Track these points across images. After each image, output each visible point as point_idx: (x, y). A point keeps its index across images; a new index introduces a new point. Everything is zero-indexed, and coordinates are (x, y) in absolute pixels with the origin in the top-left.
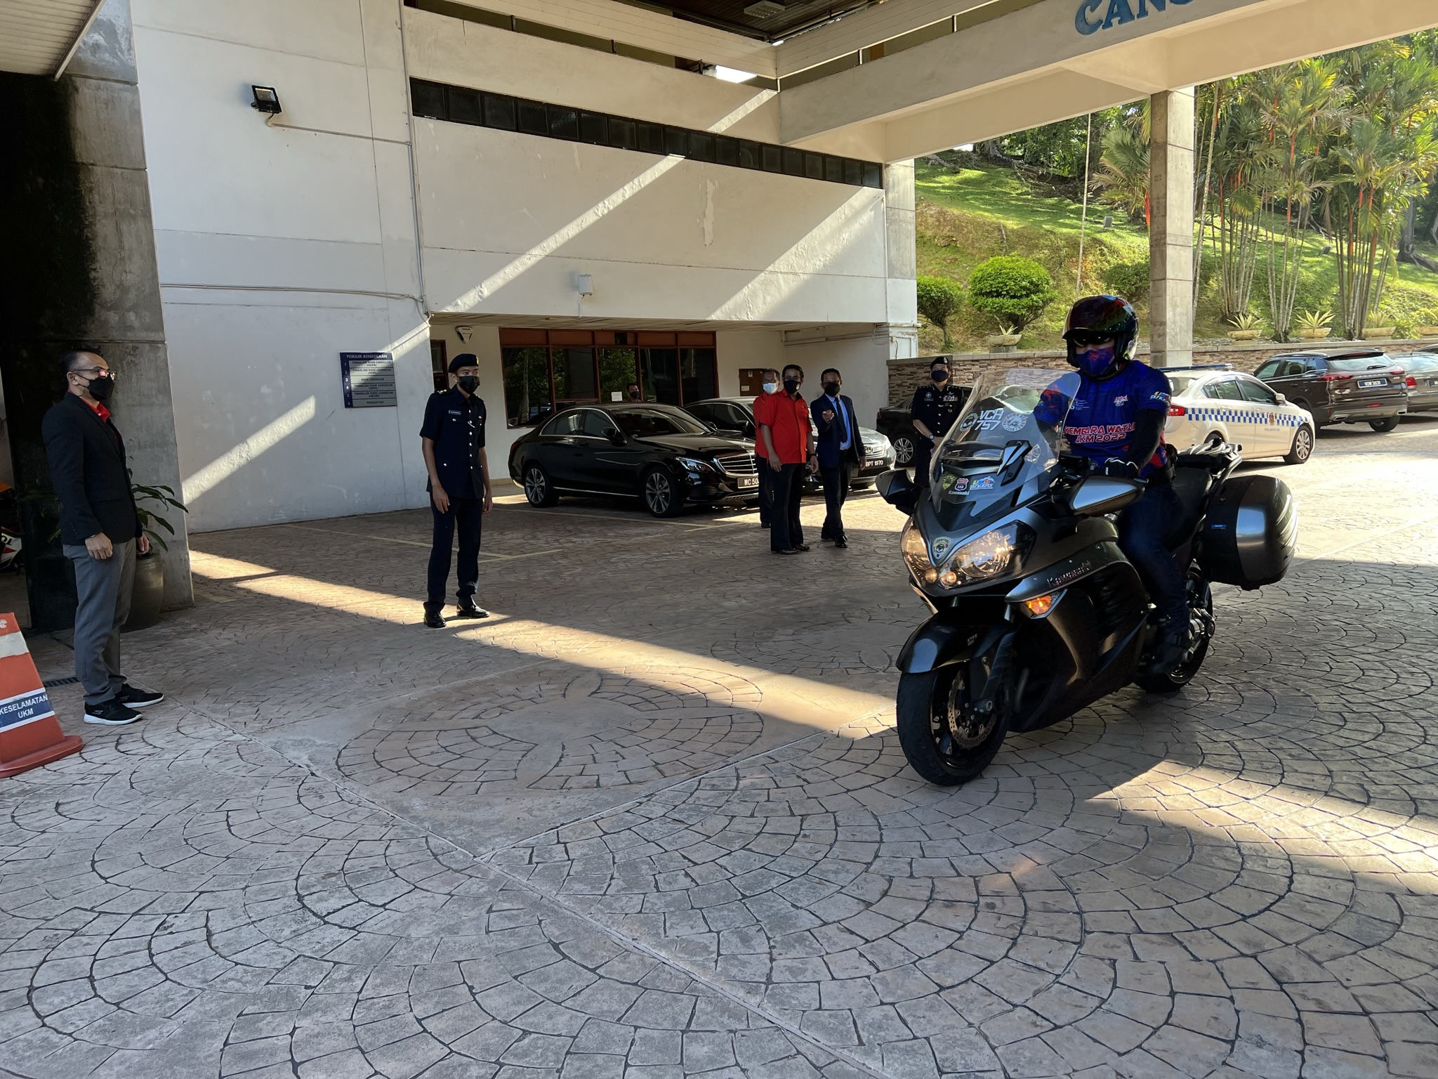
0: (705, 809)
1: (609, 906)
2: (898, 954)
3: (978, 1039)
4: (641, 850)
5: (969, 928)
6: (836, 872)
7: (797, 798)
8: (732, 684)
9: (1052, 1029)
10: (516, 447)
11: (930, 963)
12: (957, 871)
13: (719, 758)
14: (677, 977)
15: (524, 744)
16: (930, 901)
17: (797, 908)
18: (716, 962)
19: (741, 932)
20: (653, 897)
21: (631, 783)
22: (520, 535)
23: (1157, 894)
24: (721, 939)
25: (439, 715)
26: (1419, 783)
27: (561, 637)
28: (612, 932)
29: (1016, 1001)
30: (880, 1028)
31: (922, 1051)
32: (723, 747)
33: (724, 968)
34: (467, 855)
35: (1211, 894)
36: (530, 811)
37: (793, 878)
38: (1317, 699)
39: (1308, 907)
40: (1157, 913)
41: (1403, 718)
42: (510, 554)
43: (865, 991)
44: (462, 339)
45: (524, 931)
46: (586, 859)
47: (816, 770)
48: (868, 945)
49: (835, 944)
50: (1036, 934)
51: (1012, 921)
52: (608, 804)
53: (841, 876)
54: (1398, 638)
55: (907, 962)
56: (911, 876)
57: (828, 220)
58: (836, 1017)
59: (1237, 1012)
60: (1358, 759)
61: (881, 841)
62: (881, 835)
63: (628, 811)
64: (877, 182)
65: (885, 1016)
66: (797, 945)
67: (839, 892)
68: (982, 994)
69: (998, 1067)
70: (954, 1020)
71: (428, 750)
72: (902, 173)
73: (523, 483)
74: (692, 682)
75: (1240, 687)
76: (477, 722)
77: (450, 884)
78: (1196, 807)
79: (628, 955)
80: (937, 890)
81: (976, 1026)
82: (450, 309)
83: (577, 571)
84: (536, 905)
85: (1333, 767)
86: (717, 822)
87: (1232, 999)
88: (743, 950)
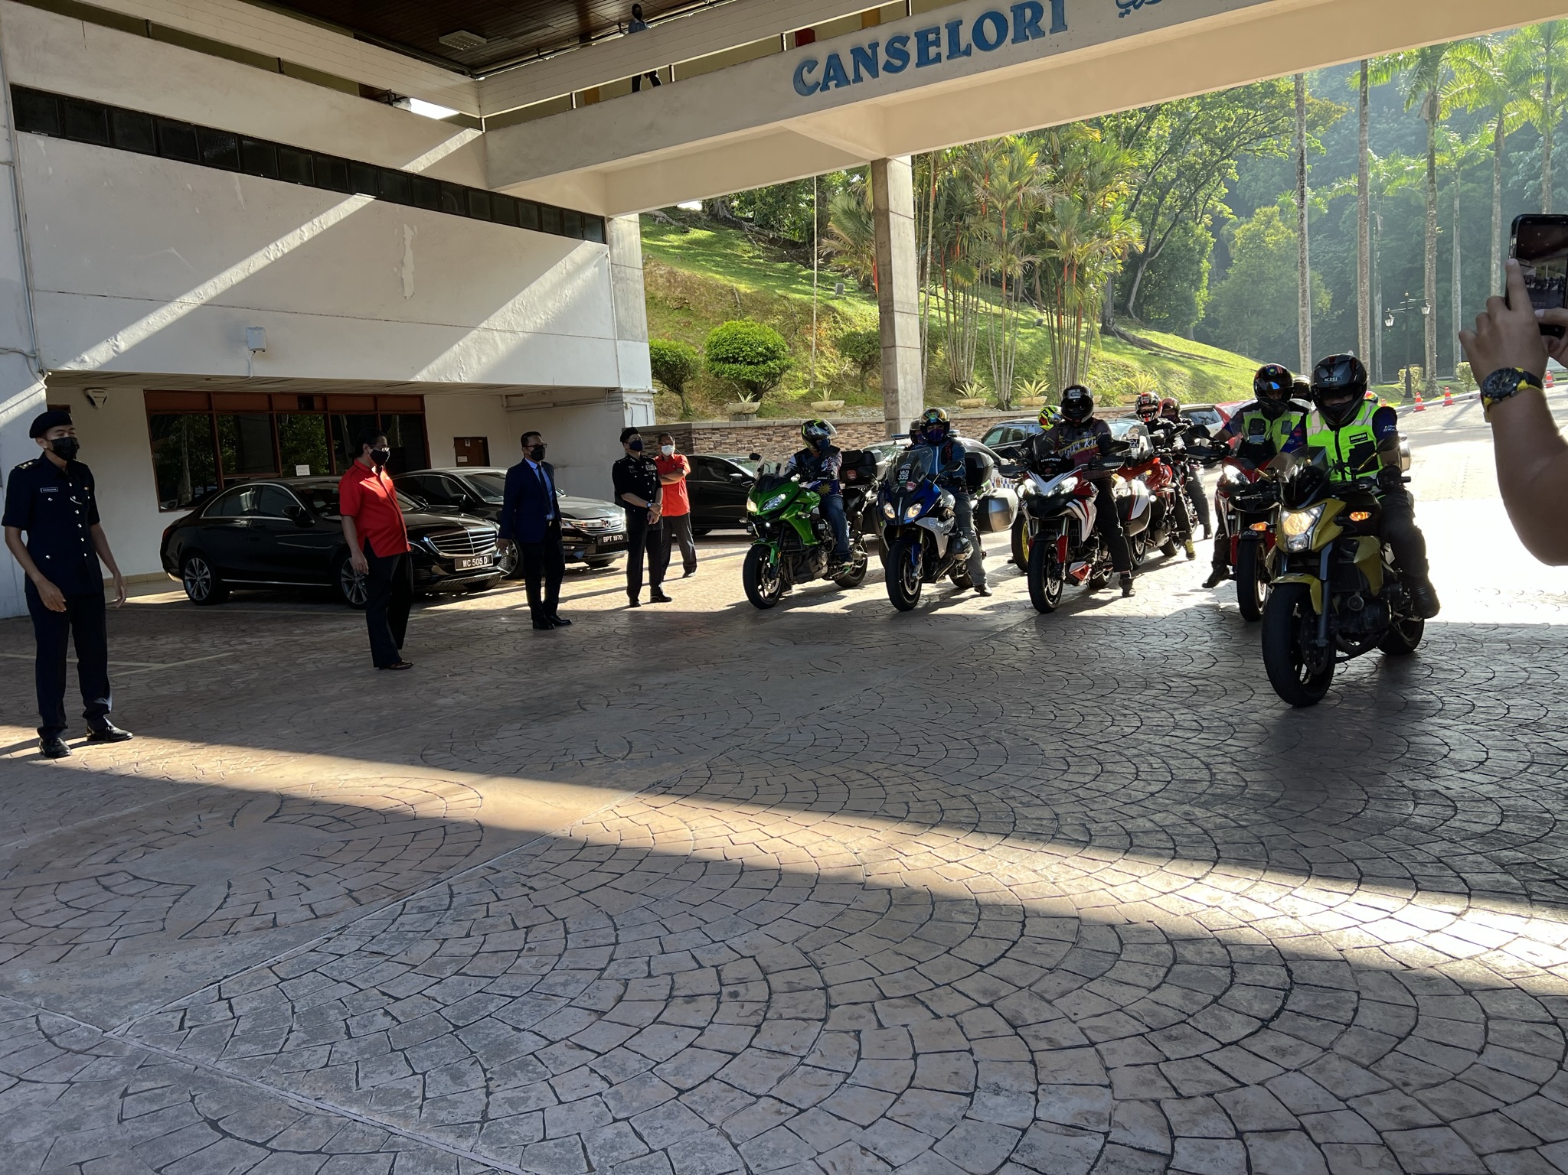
0: (411, 935)
1: (286, 1065)
2: (633, 1063)
3: (721, 1141)
4: (328, 993)
5: (711, 1022)
6: (565, 984)
7: (522, 909)
8: (446, 792)
9: (797, 1115)
10: (169, 534)
11: (668, 1067)
12: (698, 962)
13: (427, 876)
14: (371, 1135)
15: (175, 888)
16: (671, 997)
17: (519, 1030)
18: (421, 1108)
19: (451, 1069)
20: (343, 1046)
21: (317, 917)
22: (177, 639)
23: (899, 957)
24: (427, 1081)
25: (59, 864)
26: (1133, 818)
27: (229, 756)
28: (289, 1094)
29: (759, 1092)
30: (613, 1148)
31: (659, 1165)
32: (434, 863)
33: (431, 1114)
34: (94, 1031)
35: (951, 949)
36: (182, 967)
37: (514, 998)
38: (1043, 746)
39: (1039, 948)
40: (900, 976)
41: (1118, 758)
42: (163, 662)
43: (596, 1110)
44: (93, 403)
45: (171, 1112)
46: (256, 1014)
47: (545, 875)
48: (601, 1058)
49: (562, 1064)
50: (781, 1018)
51: (756, 1006)
52: (287, 945)
53: (570, 988)
54: (1112, 683)
55: (644, 1070)
56: (650, 975)
57: (548, 274)
58: (562, 1145)
59: (976, 1063)
60: (1080, 800)
61: (617, 943)
62: (617, 935)
63: (313, 950)
64: (600, 237)
65: (619, 1134)
66: (518, 1072)
67: (568, 1005)
68: (724, 1091)
69: (741, 1165)
70: (696, 1124)
71: (41, 909)
72: (626, 227)
73: (180, 575)
74: (396, 794)
75: (976, 741)
76: (113, 867)
77: (70, 1069)
78: (936, 863)
79: (309, 1120)
80: (676, 986)
81: (717, 1126)
82: (72, 366)
83: (253, 676)
84: (189, 1078)
85: (1058, 810)
86: (427, 948)
87: (971, 1051)
88: (455, 1089)
